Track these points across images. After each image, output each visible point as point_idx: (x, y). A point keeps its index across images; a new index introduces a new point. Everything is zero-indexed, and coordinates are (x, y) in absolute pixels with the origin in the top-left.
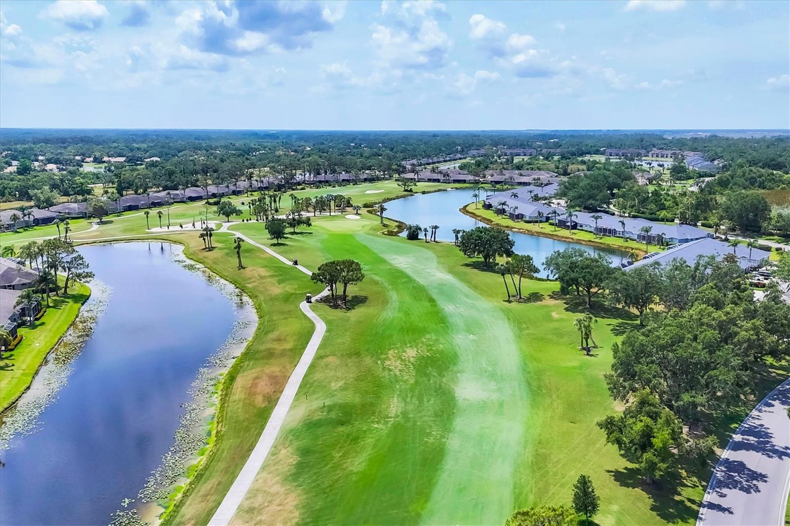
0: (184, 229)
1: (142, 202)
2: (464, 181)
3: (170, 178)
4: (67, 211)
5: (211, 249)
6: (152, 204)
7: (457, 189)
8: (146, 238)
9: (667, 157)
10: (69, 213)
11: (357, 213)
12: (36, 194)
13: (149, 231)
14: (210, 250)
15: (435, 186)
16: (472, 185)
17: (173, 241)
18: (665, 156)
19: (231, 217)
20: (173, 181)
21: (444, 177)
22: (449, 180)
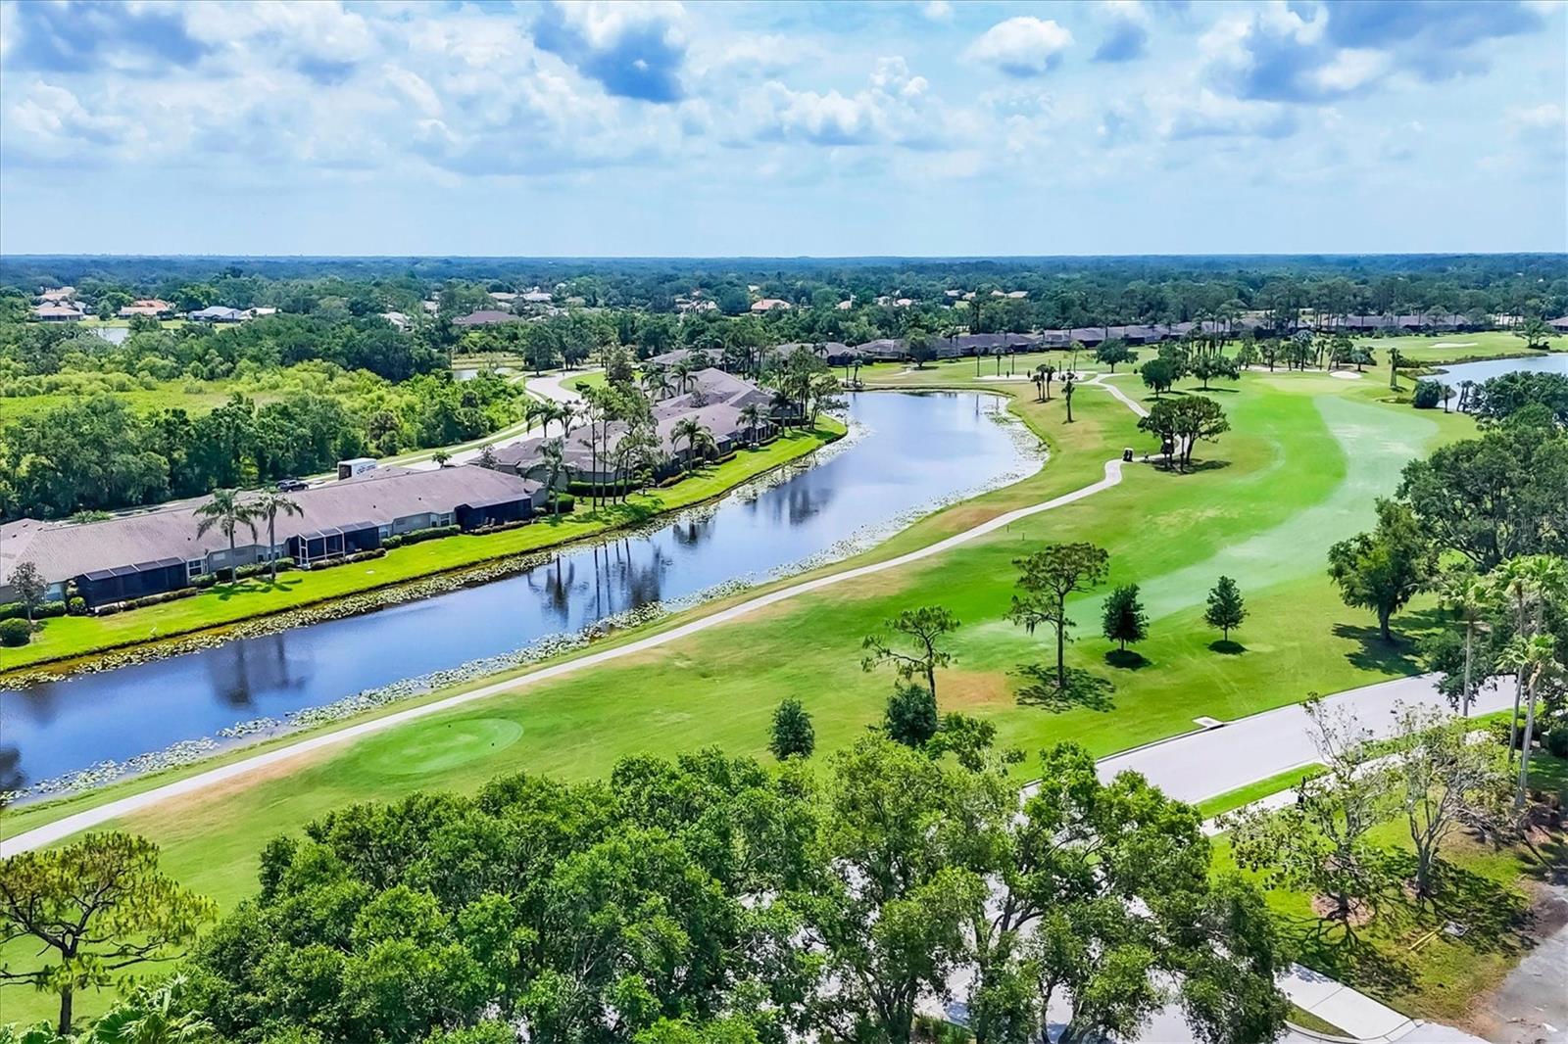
4: (878, 350)
10: (880, 354)
11: (1359, 370)
12: (848, 328)
13: (978, 378)
19: (1118, 365)
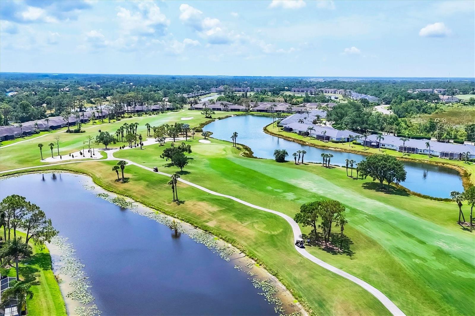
0: (75, 158)
1: (16, 133)
2: (239, 110)
3: (24, 110)
5: (125, 180)
6: (23, 134)
7: (237, 115)
8: (45, 168)
9: (328, 93)
11: (205, 138)
13: (43, 161)
14: (125, 182)
15: (222, 114)
16: (244, 113)
17: (74, 171)
18: (327, 92)
19: (110, 145)
20: (27, 113)
21: (224, 107)
22: (228, 109)
